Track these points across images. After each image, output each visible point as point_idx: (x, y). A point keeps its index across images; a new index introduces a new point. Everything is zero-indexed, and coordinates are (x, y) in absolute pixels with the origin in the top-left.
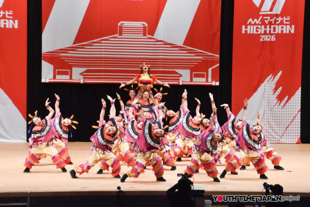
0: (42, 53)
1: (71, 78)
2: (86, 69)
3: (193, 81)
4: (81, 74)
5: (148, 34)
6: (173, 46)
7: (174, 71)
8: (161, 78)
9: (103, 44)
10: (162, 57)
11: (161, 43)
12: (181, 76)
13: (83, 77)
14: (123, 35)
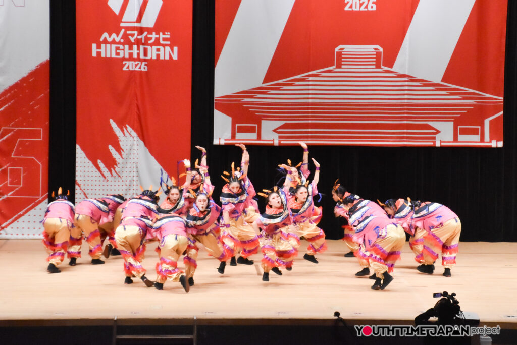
0: (215, 99)
1: (259, 137)
2: (283, 122)
3: (459, 140)
4: (275, 131)
5: (383, 65)
6: (426, 83)
7: (427, 124)
8: (405, 135)
9: (311, 83)
10: (406, 101)
11: (406, 79)
12: (438, 132)
13: (277, 135)
14: (343, 66)
